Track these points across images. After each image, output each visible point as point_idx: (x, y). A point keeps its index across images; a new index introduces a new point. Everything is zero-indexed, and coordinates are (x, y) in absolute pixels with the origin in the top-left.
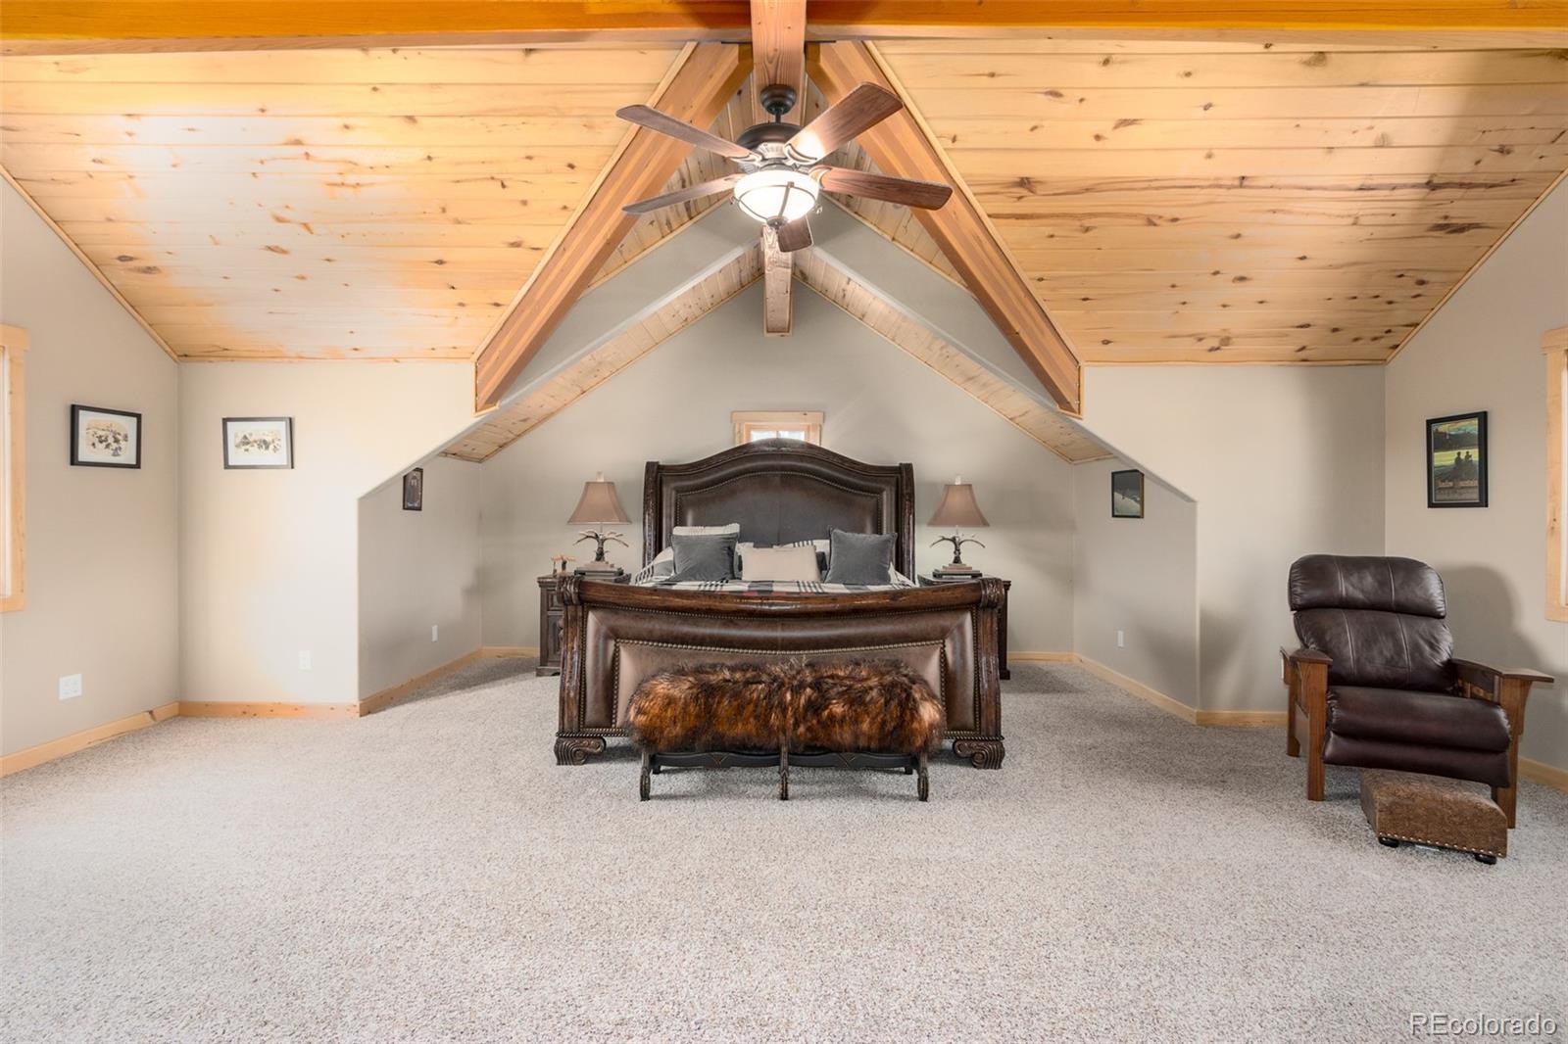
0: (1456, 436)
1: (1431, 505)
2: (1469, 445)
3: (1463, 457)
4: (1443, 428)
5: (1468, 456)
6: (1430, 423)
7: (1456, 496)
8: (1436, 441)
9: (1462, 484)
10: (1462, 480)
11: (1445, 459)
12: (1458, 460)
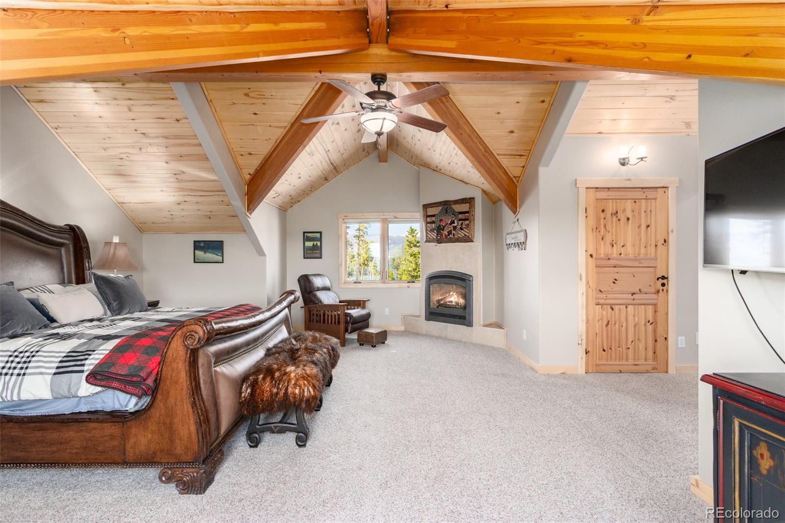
0: (313, 238)
1: (304, 258)
2: (318, 241)
3: (315, 244)
4: (309, 235)
5: (317, 244)
6: (304, 233)
7: (312, 255)
8: (306, 239)
9: (315, 252)
10: (315, 251)
11: (309, 244)
12: (313, 245)
